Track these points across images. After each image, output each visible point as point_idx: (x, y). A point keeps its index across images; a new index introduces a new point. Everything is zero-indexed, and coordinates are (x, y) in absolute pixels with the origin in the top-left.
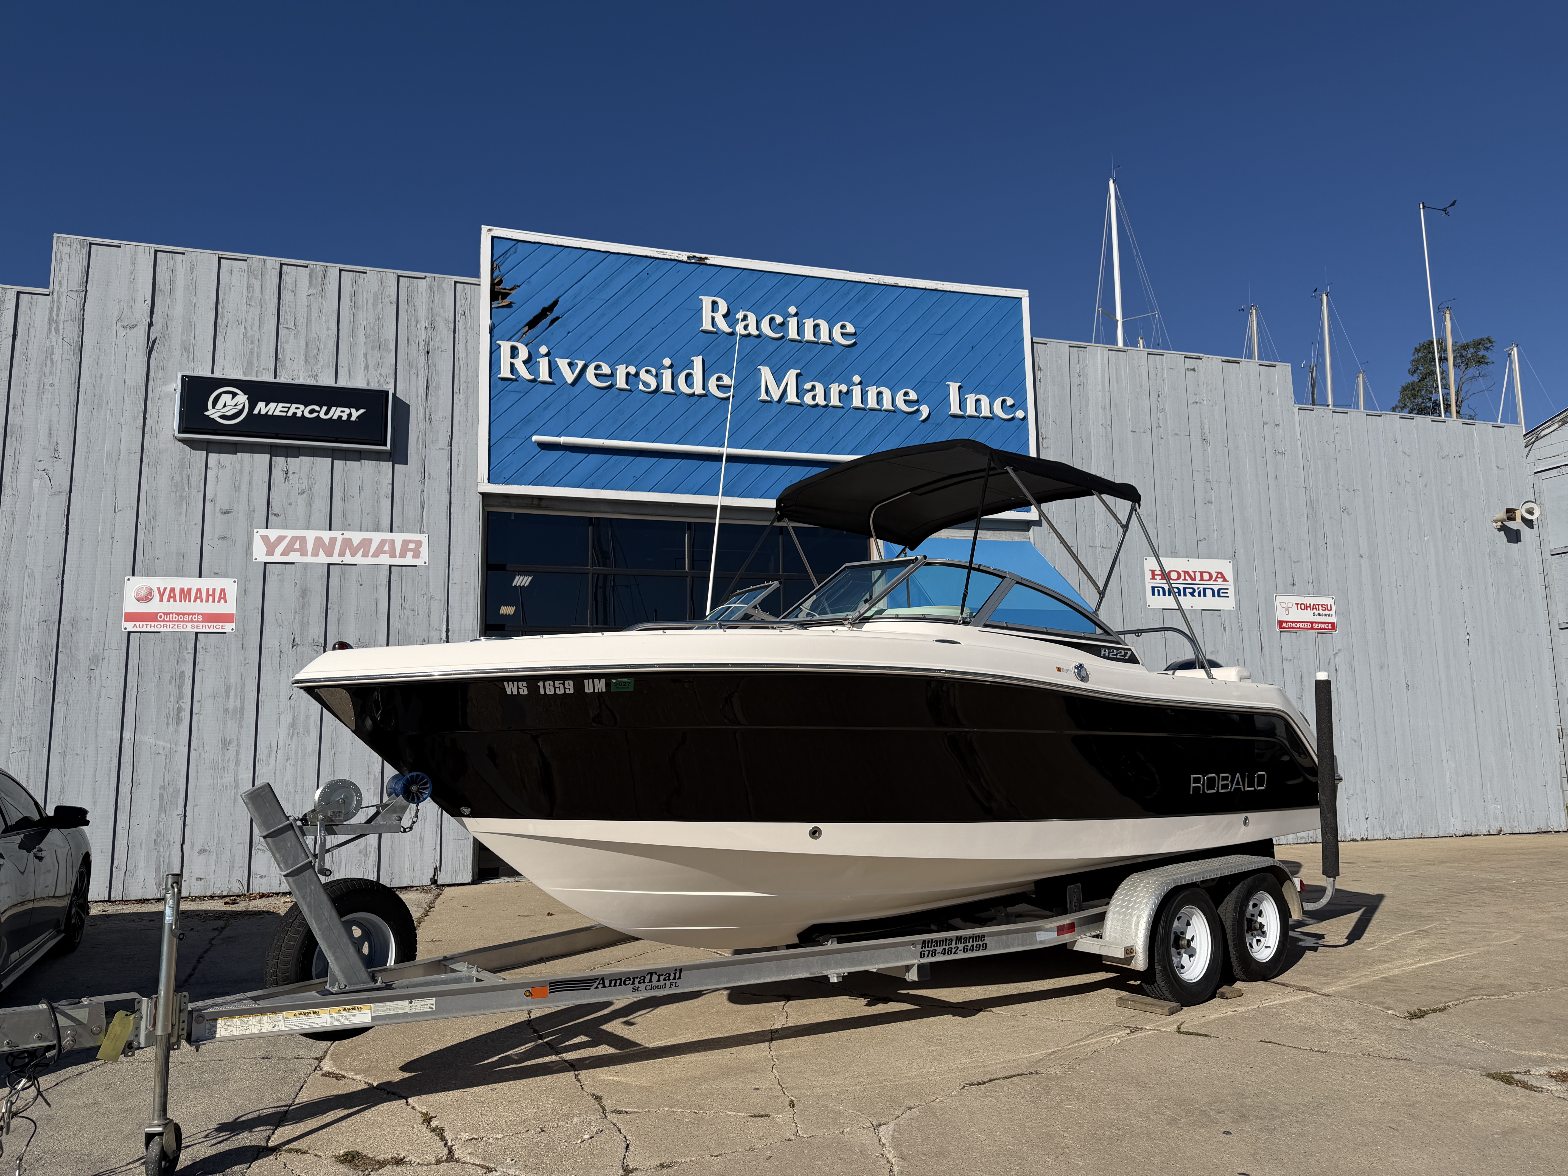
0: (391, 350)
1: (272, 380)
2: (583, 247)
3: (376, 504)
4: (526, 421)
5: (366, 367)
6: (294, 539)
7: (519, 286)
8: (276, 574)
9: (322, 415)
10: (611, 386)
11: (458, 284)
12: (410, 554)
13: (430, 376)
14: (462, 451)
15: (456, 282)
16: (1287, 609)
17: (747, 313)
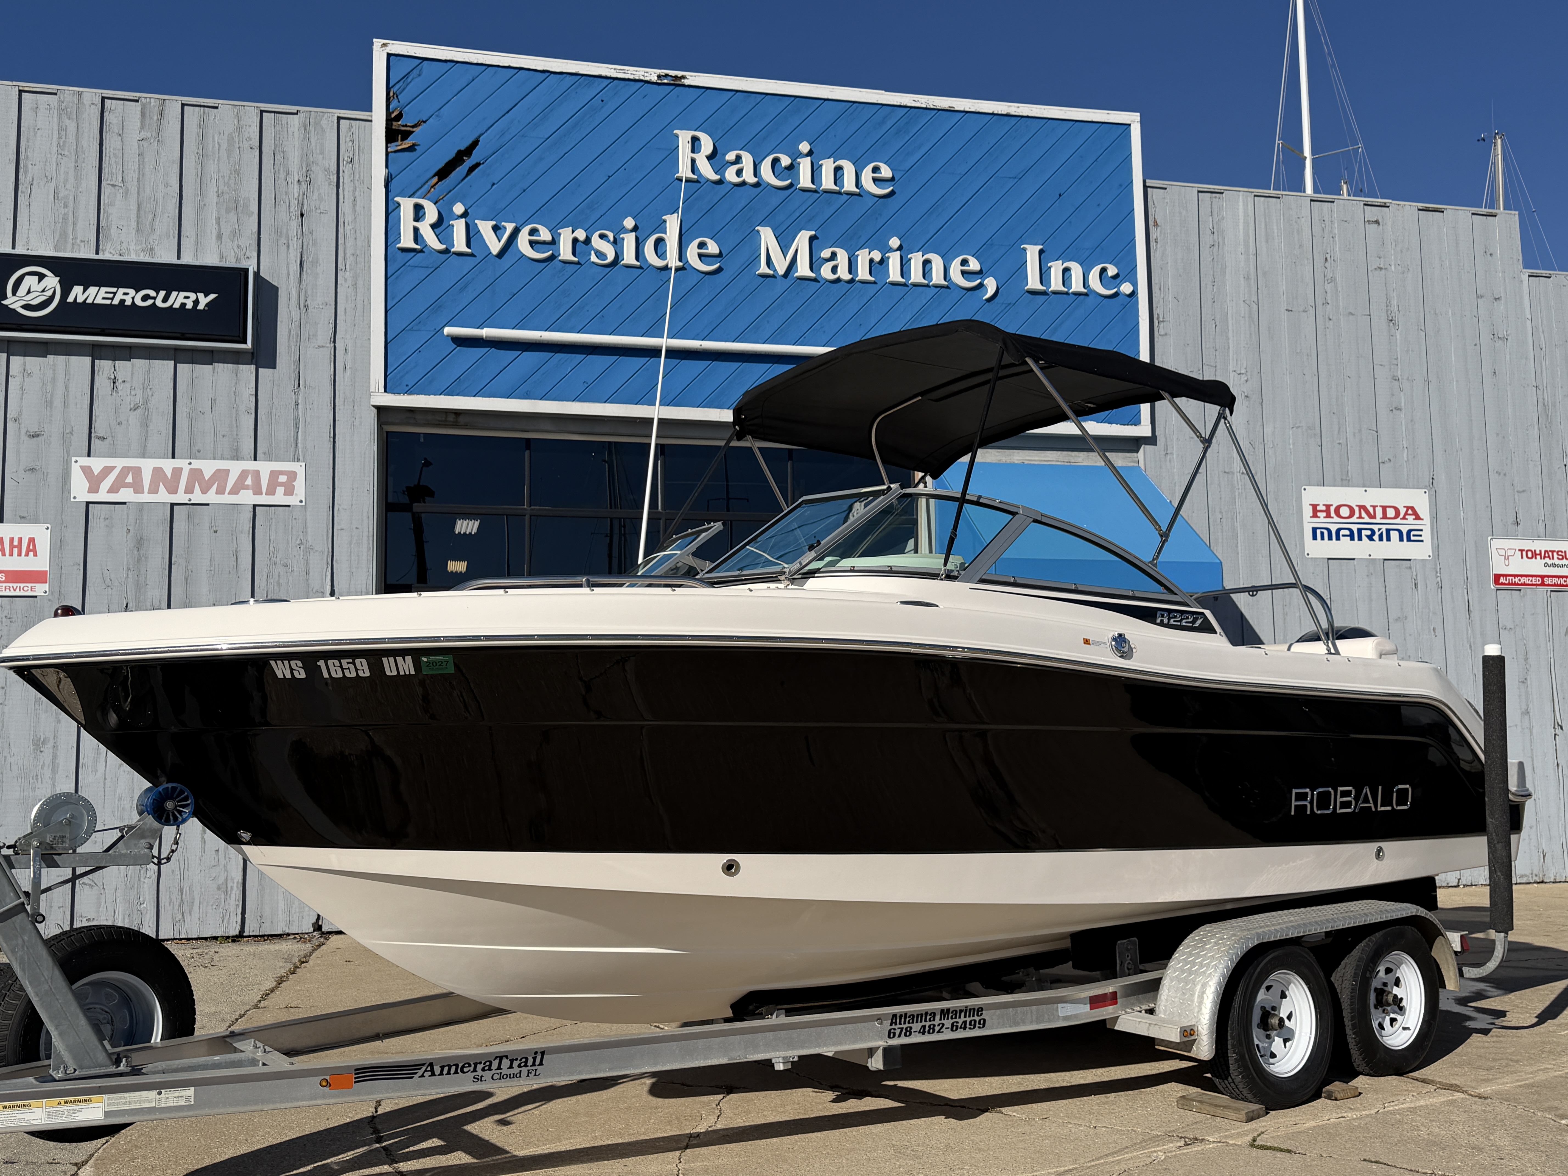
0: (253, 213)
1: (93, 256)
2: (512, 65)
3: (234, 422)
4: (436, 307)
5: (219, 237)
6: (125, 471)
7: (425, 122)
8: (102, 517)
9: (159, 303)
10: (552, 258)
11: (342, 121)
12: (280, 490)
13: (305, 247)
14: (349, 349)
15: (339, 118)
16: (1507, 558)
17: (741, 152)
